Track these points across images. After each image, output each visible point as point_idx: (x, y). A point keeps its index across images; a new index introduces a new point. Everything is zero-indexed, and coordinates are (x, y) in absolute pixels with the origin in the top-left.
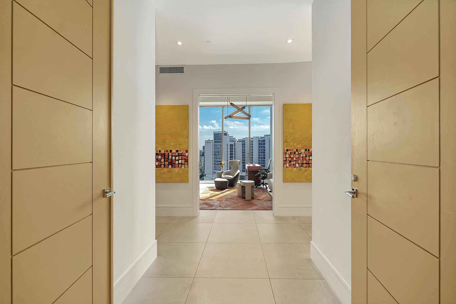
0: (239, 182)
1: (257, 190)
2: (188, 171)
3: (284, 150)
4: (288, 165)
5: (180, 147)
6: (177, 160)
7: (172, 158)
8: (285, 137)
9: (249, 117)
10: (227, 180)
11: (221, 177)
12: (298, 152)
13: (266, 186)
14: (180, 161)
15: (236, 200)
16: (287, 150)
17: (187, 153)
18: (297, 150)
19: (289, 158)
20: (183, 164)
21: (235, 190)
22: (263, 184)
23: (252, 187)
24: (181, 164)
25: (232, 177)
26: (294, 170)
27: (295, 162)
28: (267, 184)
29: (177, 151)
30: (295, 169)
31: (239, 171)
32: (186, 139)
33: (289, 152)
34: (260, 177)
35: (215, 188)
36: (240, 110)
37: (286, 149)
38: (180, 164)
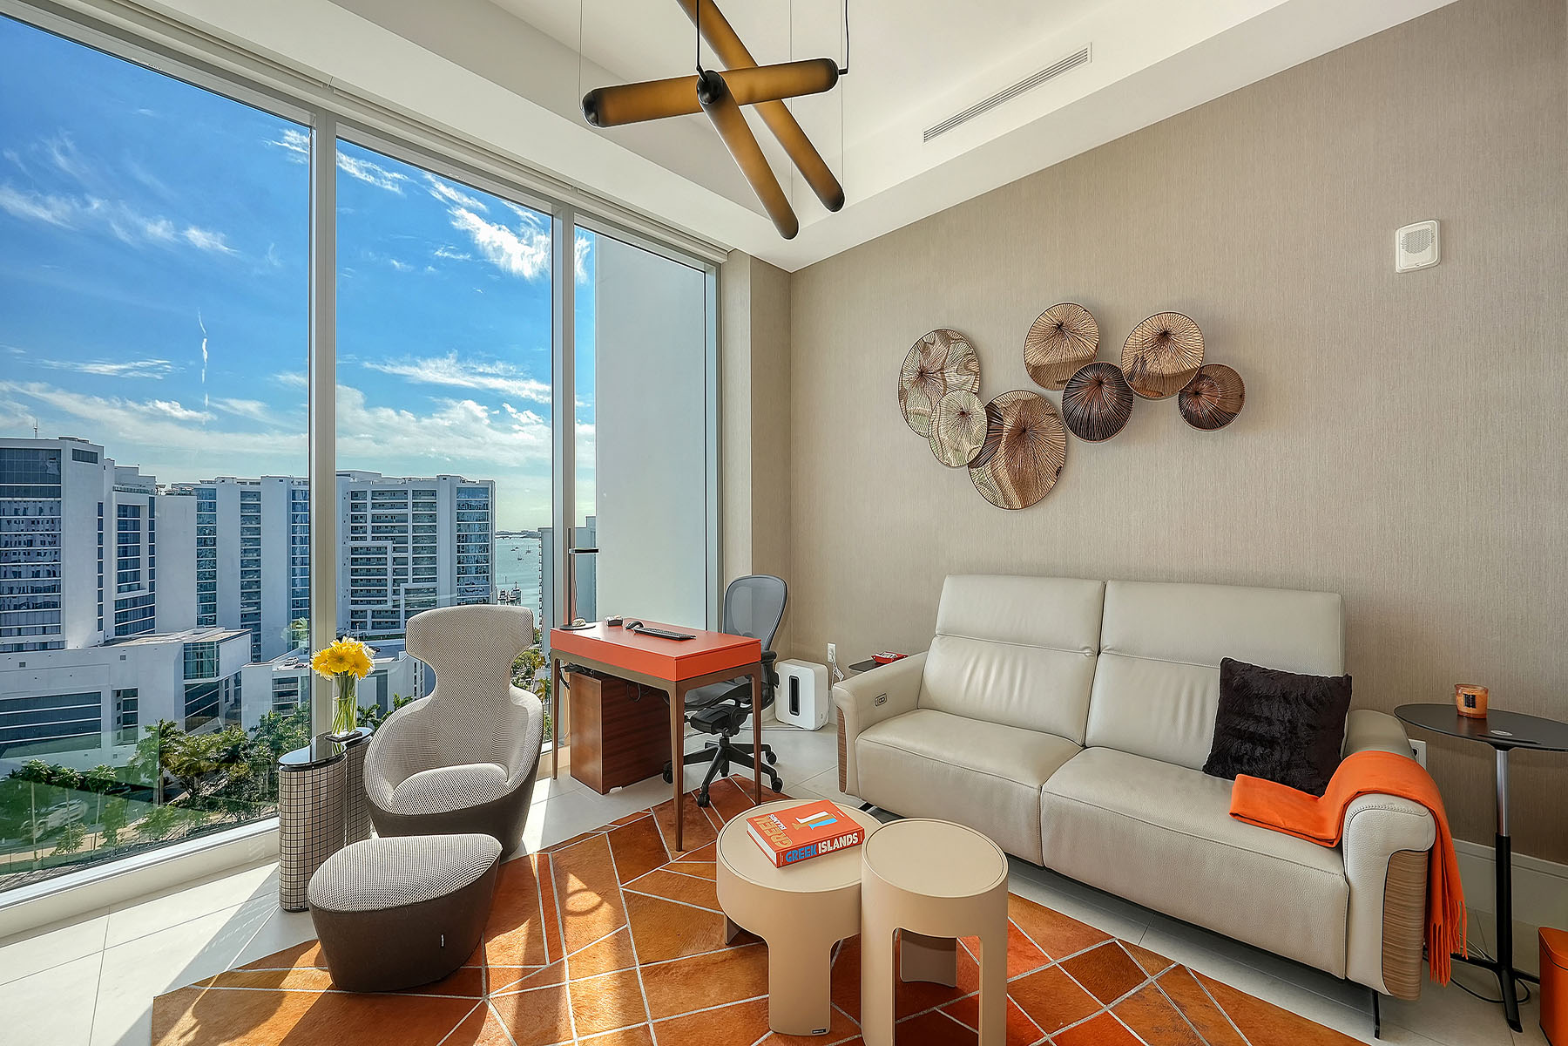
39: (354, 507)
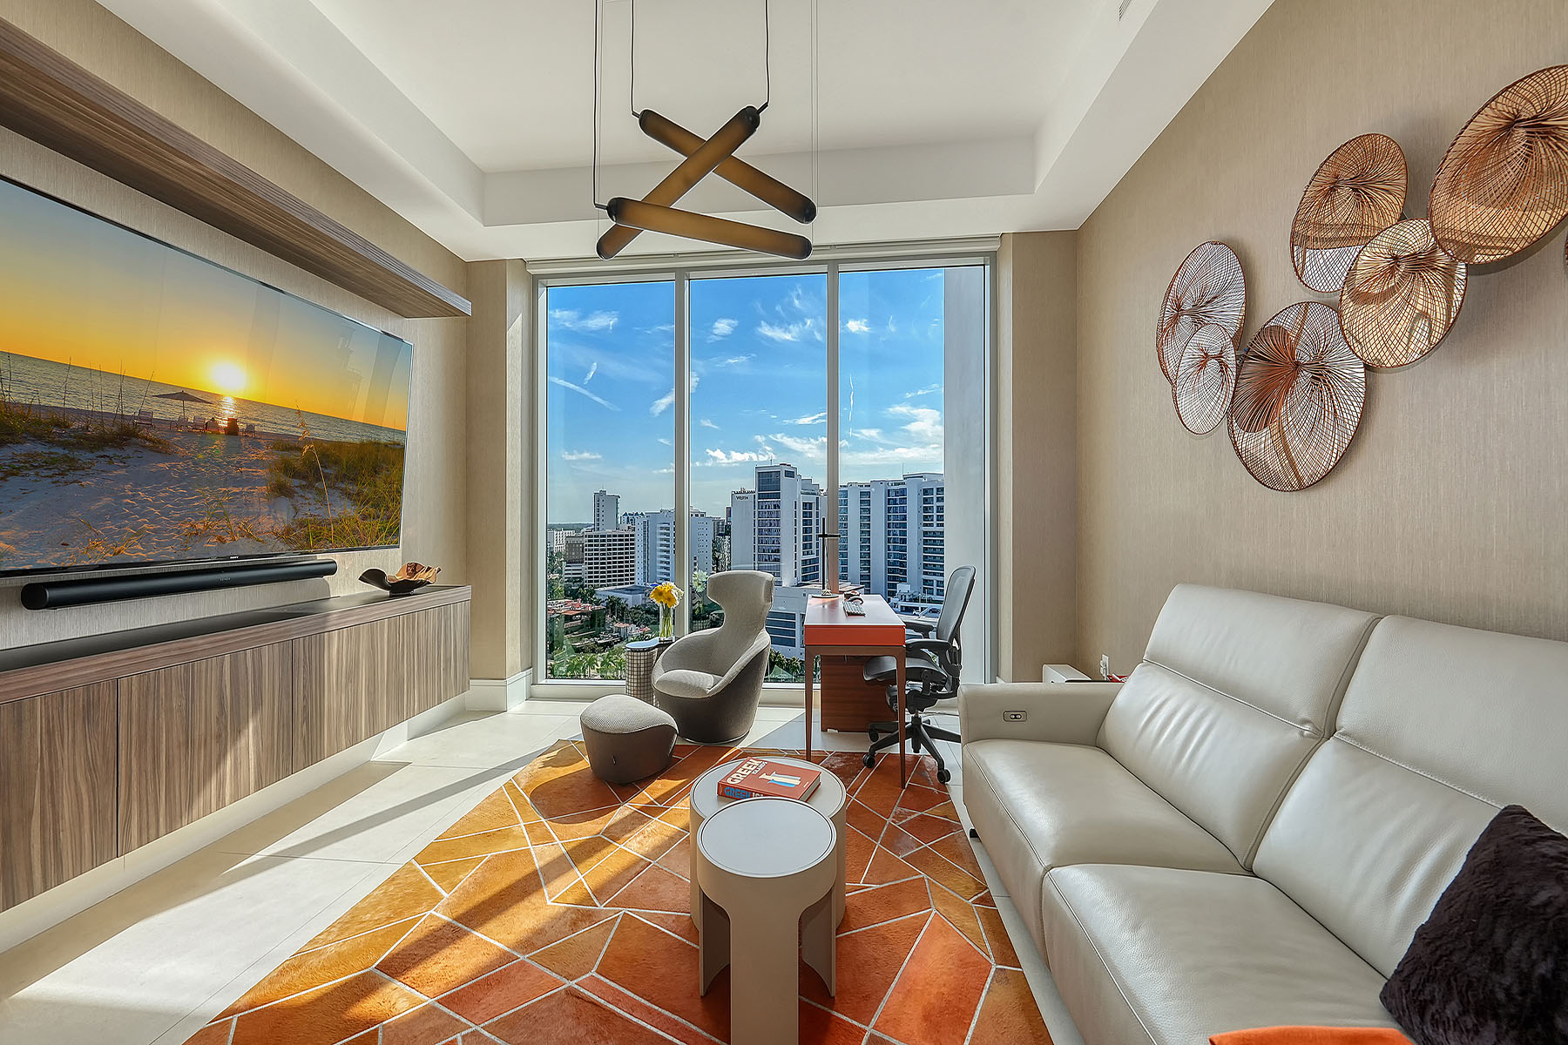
22: (915, 734)
31: (761, 643)
39: (925, 501)
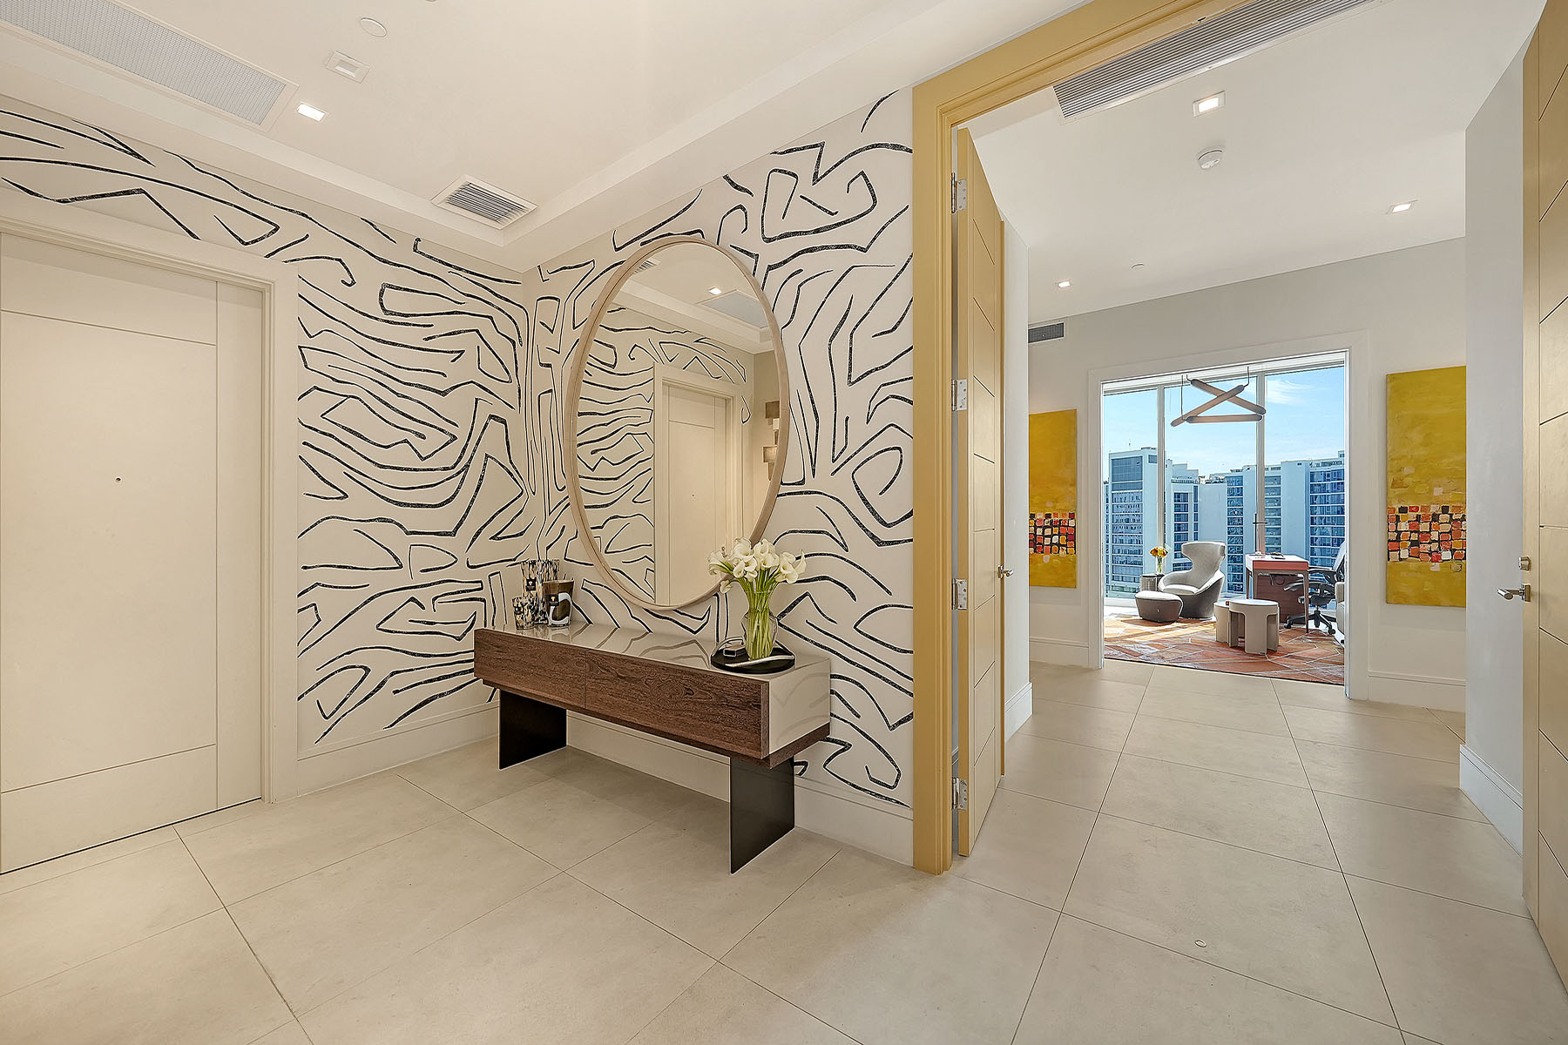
0: (1221, 602)
1: (1292, 635)
2: (1075, 562)
3: (1390, 510)
4: (1404, 553)
5: (1054, 507)
6: (1047, 536)
7: (1035, 531)
8: (1392, 471)
9: (1258, 413)
10: (1179, 598)
11: (1154, 588)
12: (1451, 515)
13: (1330, 627)
14: (1055, 539)
15: (1212, 650)
16: (1403, 510)
17: (1073, 521)
18: (1445, 510)
19: (1411, 532)
20: (1063, 546)
21: (1210, 628)
22: (1317, 618)
23: (1271, 618)
24: (1059, 545)
25: (1195, 590)
26: (1432, 569)
27: (1435, 547)
28: (1334, 620)
29: (1048, 516)
30: (1436, 567)
31: (1218, 575)
32: (1071, 489)
33: (1412, 515)
34: (1304, 597)
35: (1139, 618)
36: (1224, 397)
37: (1397, 506)
38: (1056, 544)
